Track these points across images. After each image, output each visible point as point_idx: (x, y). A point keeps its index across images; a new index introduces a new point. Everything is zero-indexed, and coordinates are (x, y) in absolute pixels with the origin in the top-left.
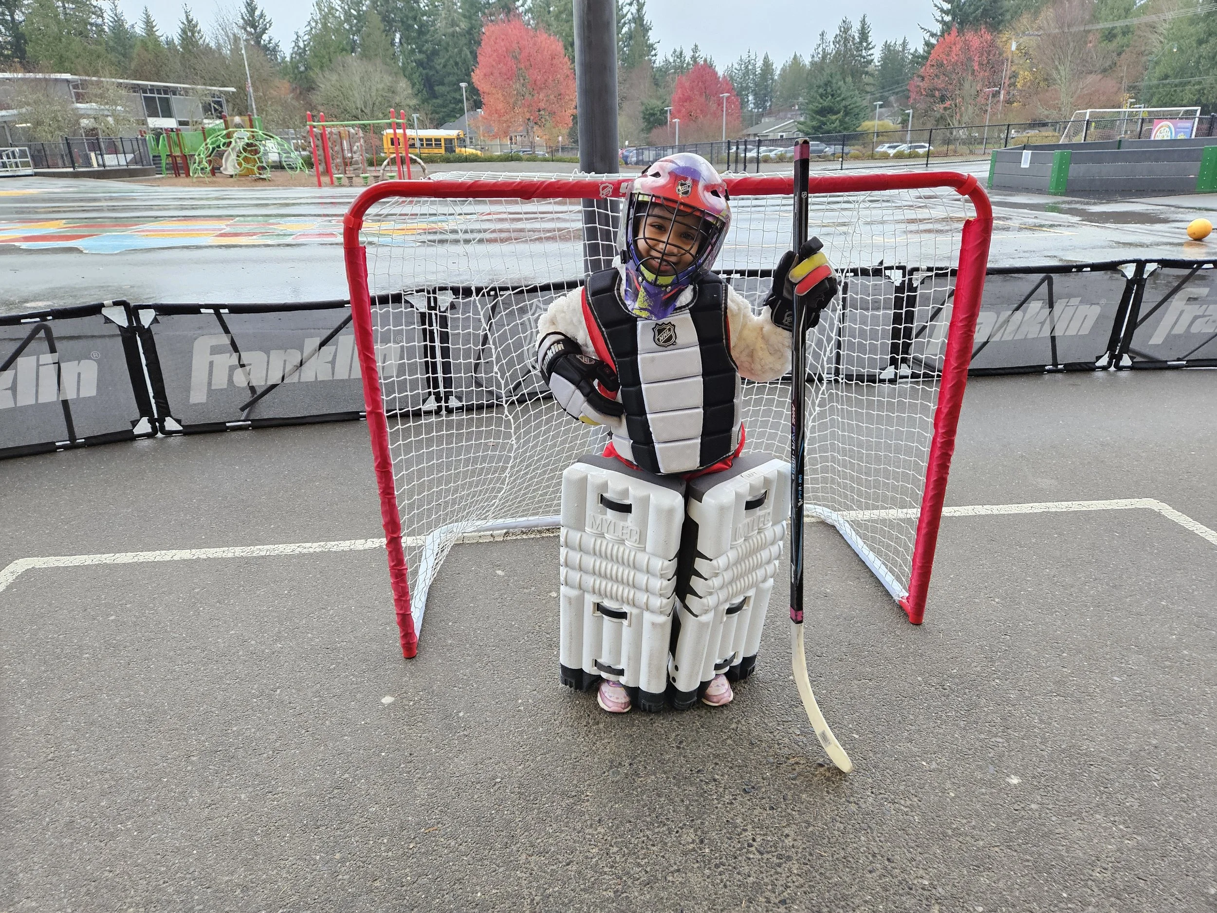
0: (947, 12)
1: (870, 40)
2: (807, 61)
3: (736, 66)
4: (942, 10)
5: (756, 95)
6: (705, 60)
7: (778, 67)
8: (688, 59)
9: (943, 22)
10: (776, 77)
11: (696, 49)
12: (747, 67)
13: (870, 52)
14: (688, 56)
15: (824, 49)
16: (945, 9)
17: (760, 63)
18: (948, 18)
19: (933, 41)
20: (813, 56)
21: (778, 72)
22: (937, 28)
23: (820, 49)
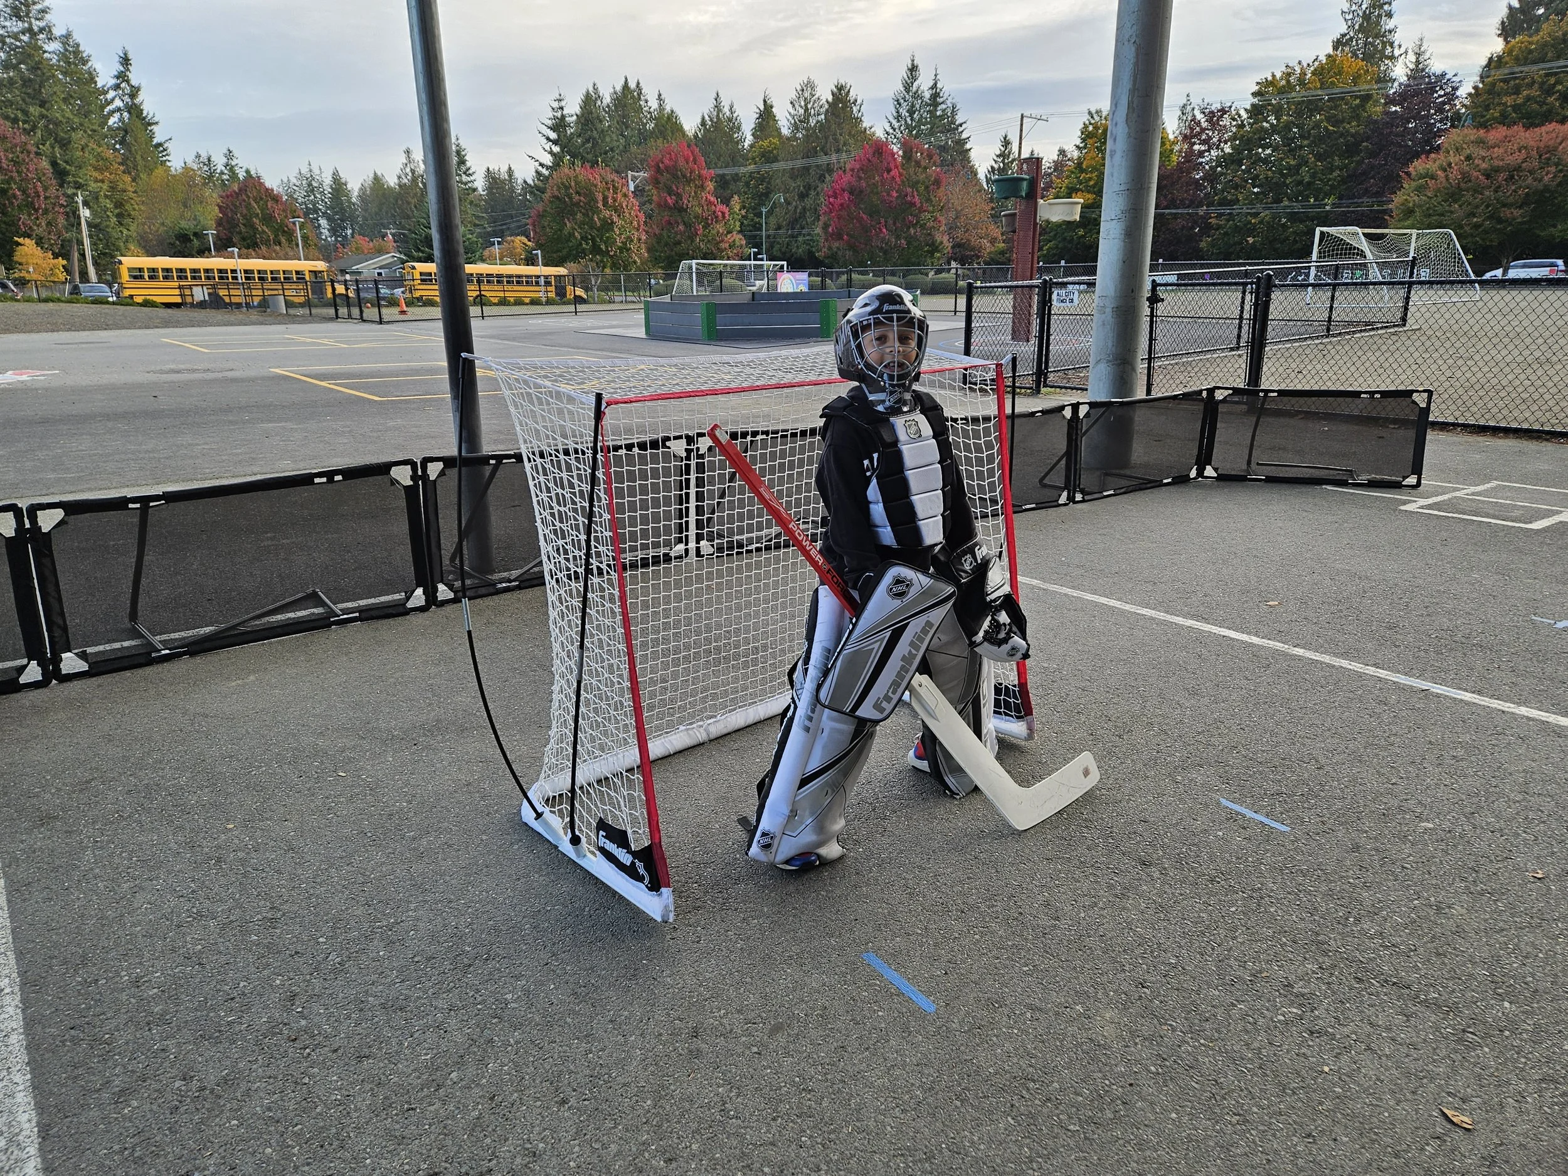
0: (555, 142)
1: (468, 164)
2: (392, 181)
3: (294, 180)
4: (548, 139)
5: (329, 219)
6: (248, 172)
7: (354, 186)
8: (220, 168)
9: (551, 153)
10: (354, 200)
11: (229, 154)
12: (310, 185)
13: (472, 178)
14: (219, 162)
15: (413, 171)
16: (551, 138)
17: (328, 181)
18: (556, 149)
19: (545, 172)
20: (399, 177)
21: (356, 194)
22: (548, 160)
23: (408, 170)
